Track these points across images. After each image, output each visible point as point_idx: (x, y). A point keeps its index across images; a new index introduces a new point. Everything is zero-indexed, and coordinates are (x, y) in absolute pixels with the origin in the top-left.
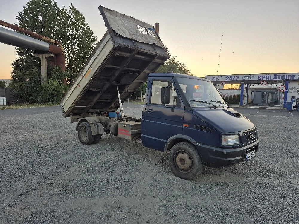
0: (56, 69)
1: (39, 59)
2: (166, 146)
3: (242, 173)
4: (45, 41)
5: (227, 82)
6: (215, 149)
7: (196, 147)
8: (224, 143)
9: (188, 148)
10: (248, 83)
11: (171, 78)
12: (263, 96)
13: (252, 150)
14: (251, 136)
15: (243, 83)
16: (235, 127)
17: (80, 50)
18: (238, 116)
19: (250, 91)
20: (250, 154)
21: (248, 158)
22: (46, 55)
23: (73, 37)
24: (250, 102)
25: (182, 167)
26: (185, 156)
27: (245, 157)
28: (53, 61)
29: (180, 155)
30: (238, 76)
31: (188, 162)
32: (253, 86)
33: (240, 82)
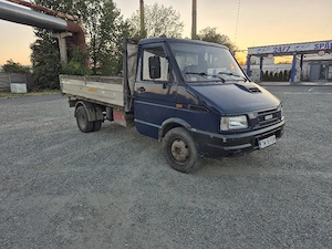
0: (76, 50)
1: (57, 39)
2: (160, 133)
3: (259, 164)
4: (63, 18)
5: (275, 54)
6: (212, 135)
7: (191, 133)
8: (223, 128)
9: (184, 134)
10: (302, 53)
11: (162, 44)
12: (322, 70)
13: (271, 135)
14: (267, 118)
15: (295, 54)
16: (243, 106)
17: (103, 27)
18: (255, 90)
19: (305, 65)
20: (265, 140)
21: (262, 146)
22: (63, 35)
23: (93, 12)
24: (305, 78)
25: (178, 158)
26: (181, 144)
27: (257, 144)
28: (73, 41)
29: (176, 143)
30: (289, 46)
31: (185, 151)
32: (308, 57)
33: (291, 53)
